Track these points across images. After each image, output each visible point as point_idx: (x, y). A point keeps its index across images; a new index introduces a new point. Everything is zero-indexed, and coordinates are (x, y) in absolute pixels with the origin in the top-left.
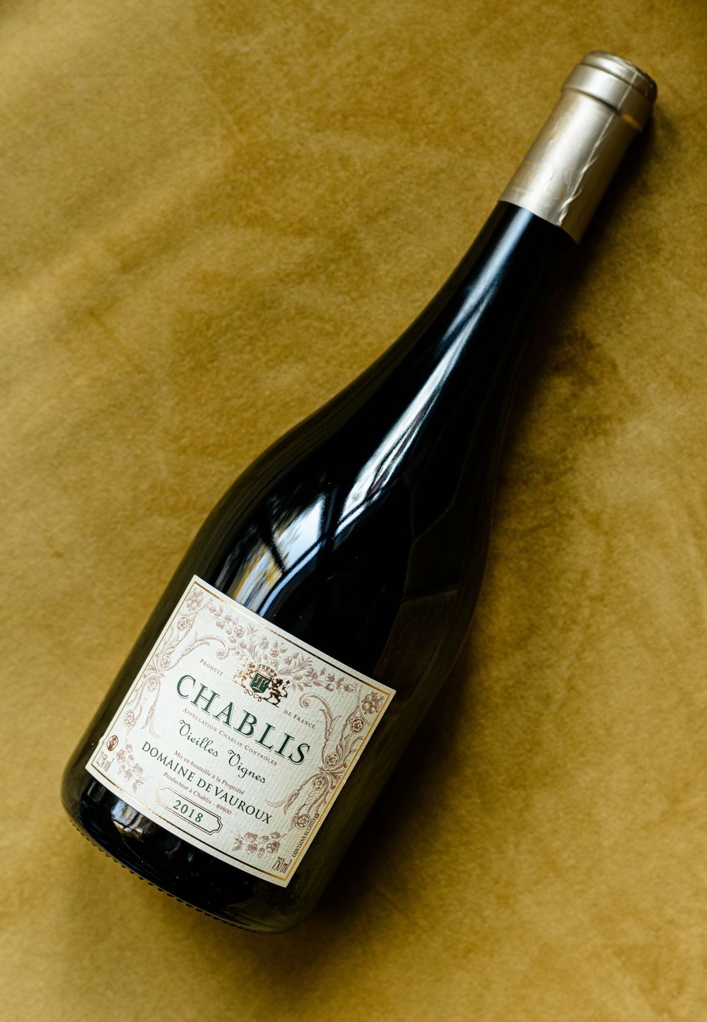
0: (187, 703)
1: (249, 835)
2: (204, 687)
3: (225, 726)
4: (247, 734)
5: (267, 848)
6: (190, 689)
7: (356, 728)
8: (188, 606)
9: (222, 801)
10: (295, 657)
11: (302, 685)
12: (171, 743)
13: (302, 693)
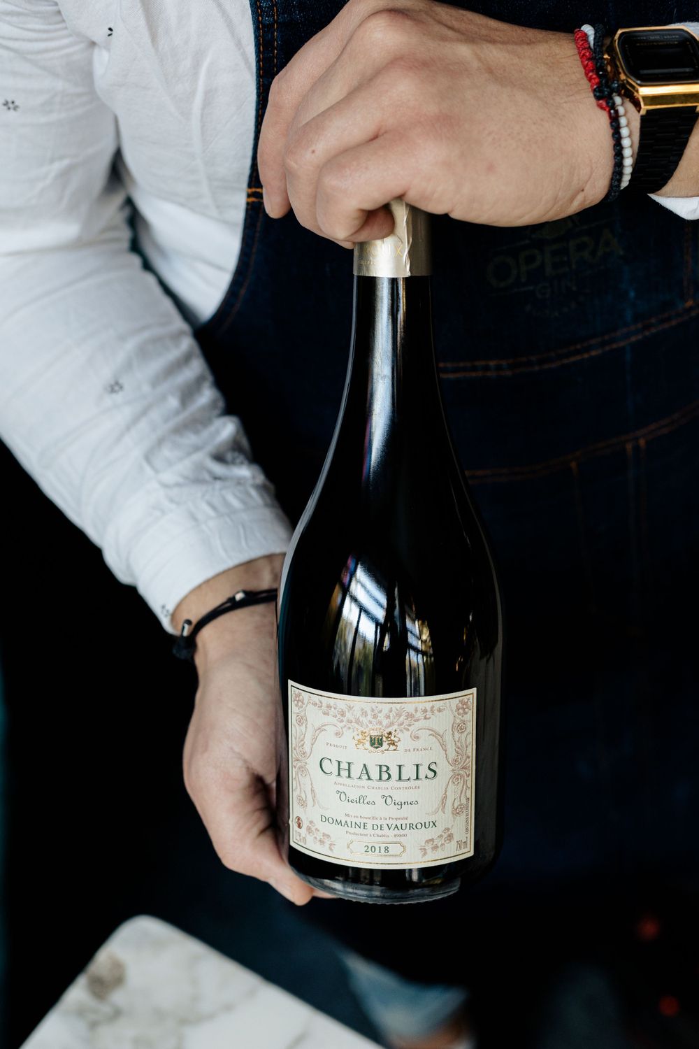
0: (334, 777)
1: (427, 841)
2: (339, 762)
3: (370, 782)
4: (388, 779)
5: (445, 841)
6: (330, 767)
7: (461, 729)
8: (296, 705)
9: (396, 831)
10: (391, 711)
11: (406, 727)
12: (338, 810)
13: (410, 733)
